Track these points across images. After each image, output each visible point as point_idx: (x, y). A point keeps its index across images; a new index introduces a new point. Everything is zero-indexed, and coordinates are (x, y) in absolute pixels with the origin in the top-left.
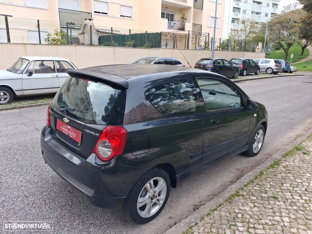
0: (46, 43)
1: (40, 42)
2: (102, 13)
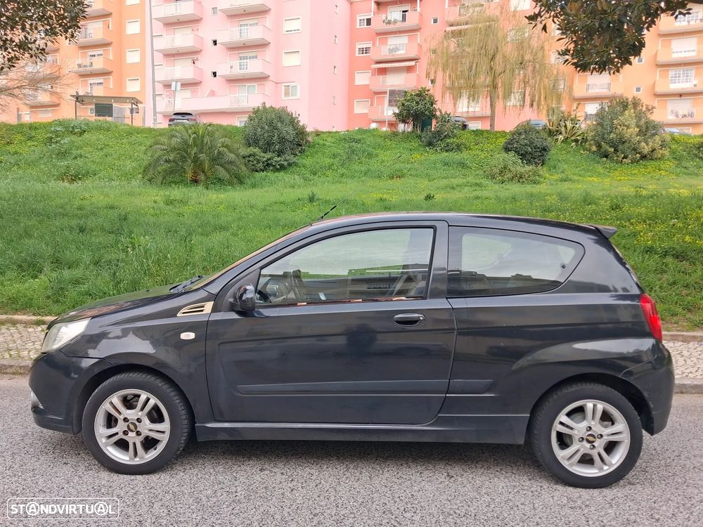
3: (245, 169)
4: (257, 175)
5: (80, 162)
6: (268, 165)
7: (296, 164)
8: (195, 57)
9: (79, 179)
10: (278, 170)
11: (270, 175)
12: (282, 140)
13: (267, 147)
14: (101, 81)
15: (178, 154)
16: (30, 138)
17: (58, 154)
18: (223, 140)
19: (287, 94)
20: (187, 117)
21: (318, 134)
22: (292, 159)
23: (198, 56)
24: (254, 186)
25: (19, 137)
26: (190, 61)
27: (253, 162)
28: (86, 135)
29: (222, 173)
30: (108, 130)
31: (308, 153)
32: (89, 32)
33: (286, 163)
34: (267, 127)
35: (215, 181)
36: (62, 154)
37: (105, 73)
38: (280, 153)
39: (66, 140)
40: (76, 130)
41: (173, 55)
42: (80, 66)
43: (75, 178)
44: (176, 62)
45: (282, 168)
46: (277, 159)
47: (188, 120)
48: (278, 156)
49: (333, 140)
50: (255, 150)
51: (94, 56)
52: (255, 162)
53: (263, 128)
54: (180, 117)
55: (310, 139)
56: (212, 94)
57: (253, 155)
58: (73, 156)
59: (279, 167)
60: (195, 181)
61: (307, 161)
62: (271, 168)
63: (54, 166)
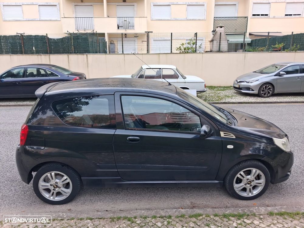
0: (178, 52)
1: (171, 52)
2: (262, 15)
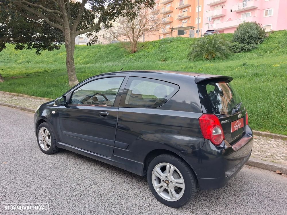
3: (230, 52)
4: (236, 54)
5: (167, 54)
6: (242, 50)
7: (256, 48)
8: (223, 4)
9: (167, 60)
10: (247, 52)
11: (242, 54)
12: (250, 37)
13: (243, 41)
14: (186, 21)
15: (200, 48)
16: (154, 46)
17: (161, 51)
18: (220, 40)
19: (266, 14)
20: (211, 32)
21: (272, 32)
22: (255, 45)
23: (225, 4)
24: (232, 60)
25: (151, 46)
26: (221, 7)
27: (235, 49)
28: (172, 43)
29: (219, 55)
30: (180, 40)
31: (265, 42)
32: (183, 2)
33: (251, 48)
34: (243, 32)
35: (216, 58)
36: (163, 51)
37: (188, 18)
38: (249, 43)
39: (164, 46)
40: (169, 42)
41: (214, 6)
42: (179, 16)
43: (165, 60)
44: (215, 8)
45: (249, 50)
46: (247, 46)
47: (212, 33)
48: (248, 45)
49: (280, 34)
50: (236, 43)
51: (185, 11)
52: (236, 49)
53: (241, 33)
54: (208, 32)
55: (267, 35)
56: (230, 19)
57: (235, 46)
58: (166, 52)
59: (247, 50)
60: (207, 59)
61: (263, 46)
62: (243, 51)
63: (159, 56)
